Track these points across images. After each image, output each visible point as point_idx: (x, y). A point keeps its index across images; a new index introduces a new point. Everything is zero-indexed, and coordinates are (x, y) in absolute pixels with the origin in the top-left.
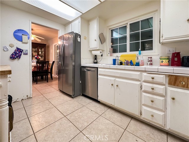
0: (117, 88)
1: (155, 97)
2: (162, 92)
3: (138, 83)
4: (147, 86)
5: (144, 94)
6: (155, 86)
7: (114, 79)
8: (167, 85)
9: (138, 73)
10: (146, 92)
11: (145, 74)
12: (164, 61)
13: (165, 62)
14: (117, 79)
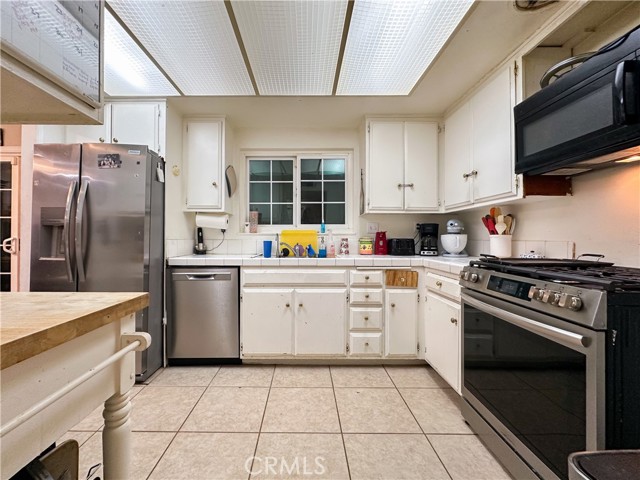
0: (299, 311)
1: (369, 310)
2: (379, 299)
3: (343, 291)
4: (357, 294)
5: (353, 309)
6: (370, 290)
7: (291, 290)
8: (384, 286)
9: (343, 271)
10: (356, 305)
11: (354, 272)
12: (367, 246)
13: (369, 247)
14: (299, 290)
